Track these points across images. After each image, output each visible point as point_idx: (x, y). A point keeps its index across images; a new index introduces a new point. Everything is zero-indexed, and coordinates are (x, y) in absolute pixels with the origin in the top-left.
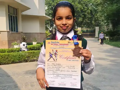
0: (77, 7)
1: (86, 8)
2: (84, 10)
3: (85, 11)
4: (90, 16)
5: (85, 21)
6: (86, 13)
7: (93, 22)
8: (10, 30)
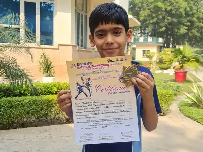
5: (192, 33)
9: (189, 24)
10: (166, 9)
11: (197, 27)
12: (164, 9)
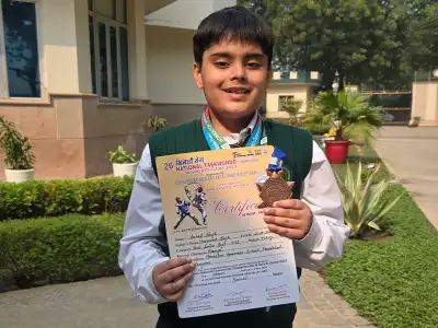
0: (347, 7)
1: (382, 14)
2: (373, 20)
3: (377, 25)
4: (395, 44)
5: (375, 60)
6: (379, 33)
8: (94, 92)
9: (368, 42)
10: (323, 15)
12: (319, 14)
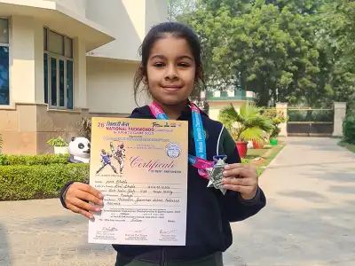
0: (274, 40)
1: (306, 45)
2: (298, 49)
3: (302, 54)
4: (318, 69)
5: (302, 83)
6: (305, 60)
7: (328, 87)
9: (295, 67)
10: (254, 45)
11: (310, 73)
12: (251, 45)
